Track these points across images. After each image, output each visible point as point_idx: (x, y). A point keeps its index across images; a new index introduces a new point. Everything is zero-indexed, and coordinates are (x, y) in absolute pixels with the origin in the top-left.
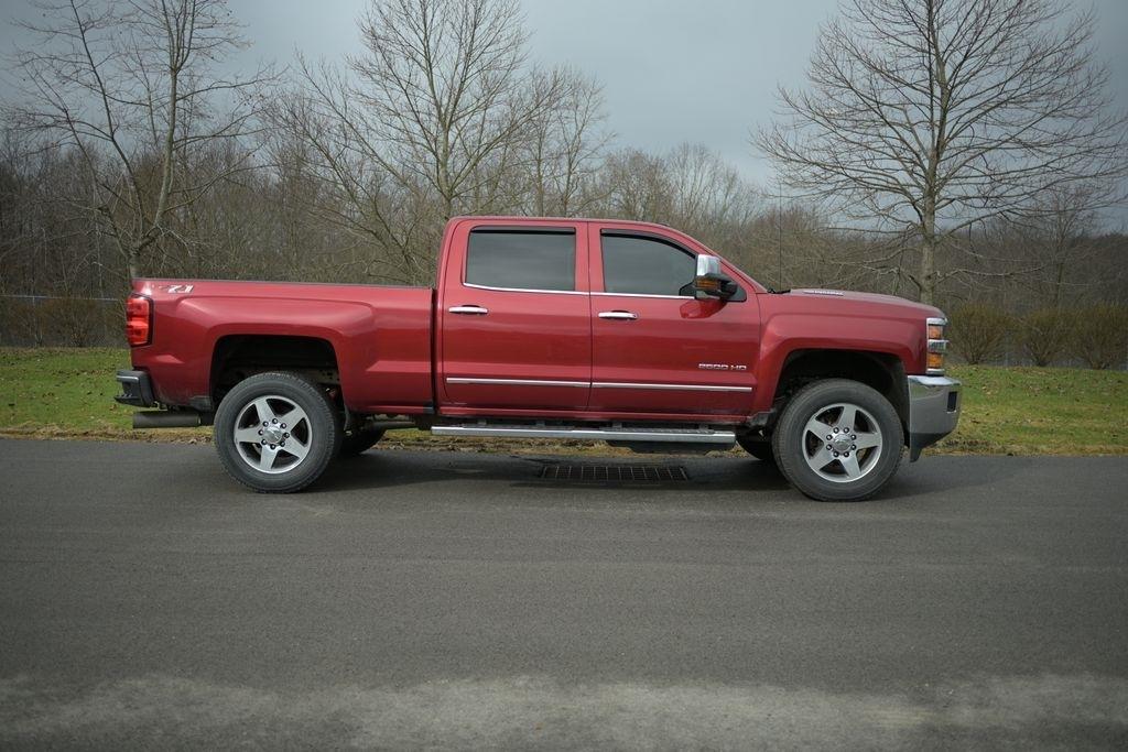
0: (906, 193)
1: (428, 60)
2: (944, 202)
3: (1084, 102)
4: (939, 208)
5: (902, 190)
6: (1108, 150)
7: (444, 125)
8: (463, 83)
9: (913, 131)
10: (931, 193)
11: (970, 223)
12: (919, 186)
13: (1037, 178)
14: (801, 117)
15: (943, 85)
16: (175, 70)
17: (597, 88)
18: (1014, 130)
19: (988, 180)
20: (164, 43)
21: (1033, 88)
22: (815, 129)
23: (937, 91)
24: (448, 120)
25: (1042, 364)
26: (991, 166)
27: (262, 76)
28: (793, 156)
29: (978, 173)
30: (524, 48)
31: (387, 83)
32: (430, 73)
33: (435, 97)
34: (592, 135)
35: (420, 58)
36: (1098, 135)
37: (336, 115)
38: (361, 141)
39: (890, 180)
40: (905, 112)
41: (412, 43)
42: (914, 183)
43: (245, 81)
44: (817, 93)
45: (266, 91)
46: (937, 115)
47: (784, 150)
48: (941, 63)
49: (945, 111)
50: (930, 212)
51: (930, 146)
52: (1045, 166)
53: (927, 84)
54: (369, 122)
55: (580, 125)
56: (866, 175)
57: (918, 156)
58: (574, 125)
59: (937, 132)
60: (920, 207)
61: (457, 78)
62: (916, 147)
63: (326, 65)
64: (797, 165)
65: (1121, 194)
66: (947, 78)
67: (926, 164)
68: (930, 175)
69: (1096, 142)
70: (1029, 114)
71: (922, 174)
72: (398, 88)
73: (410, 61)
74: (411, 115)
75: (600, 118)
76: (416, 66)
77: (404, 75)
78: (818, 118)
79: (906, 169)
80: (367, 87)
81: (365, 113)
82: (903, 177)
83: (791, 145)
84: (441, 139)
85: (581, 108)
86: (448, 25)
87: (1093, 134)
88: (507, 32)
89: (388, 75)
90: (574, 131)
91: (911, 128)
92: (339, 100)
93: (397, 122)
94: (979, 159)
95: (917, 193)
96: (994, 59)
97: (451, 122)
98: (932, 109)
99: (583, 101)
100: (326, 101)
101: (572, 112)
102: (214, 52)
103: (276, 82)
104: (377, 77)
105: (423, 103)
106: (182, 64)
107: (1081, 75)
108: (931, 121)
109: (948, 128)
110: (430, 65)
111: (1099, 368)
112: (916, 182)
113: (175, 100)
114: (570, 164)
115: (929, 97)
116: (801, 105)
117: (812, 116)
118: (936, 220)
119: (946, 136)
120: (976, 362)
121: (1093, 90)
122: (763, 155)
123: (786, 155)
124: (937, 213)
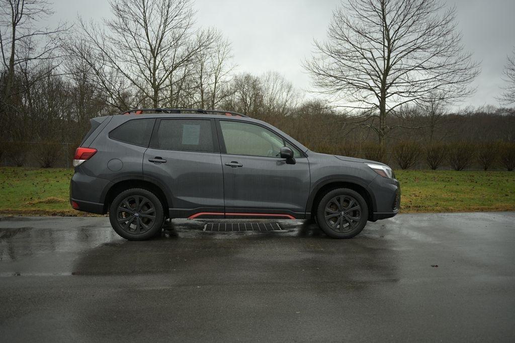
0: (373, 90)
1: (145, 22)
2: (389, 94)
3: (451, 49)
4: (387, 97)
5: (371, 89)
6: (462, 71)
7: (153, 55)
8: (163, 34)
9: (375, 61)
10: (384, 90)
11: (401, 104)
12: (379, 87)
13: (432, 83)
14: (324, 54)
15: (389, 40)
16: (14, 25)
17: (228, 43)
18: (420, 62)
19: (408, 84)
20: (9, 11)
21: (429, 42)
22: (331, 60)
23: (386, 44)
24: (156, 53)
25: (434, 168)
26: (410, 78)
27: (60, 29)
28: (322, 72)
29: (405, 82)
30: (193, 18)
31: (125, 33)
32: (146, 30)
33: (149, 41)
34: (226, 66)
35: (142, 21)
36: (459, 63)
37: (99, 49)
38: (112, 61)
39: (365, 84)
40: (372, 53)
41: (138, 14)
43: (52, 31)
44: (332, 43)
45: (62, 36)
47: (317, 68)
48: (388, 31)
49: (390, 52)
50: (383, 99)
51: (383, 69)
53: (382, 39)
54: (116, 53)
55: (221, 60)
56: (354, 82)
57: (378, 73)
58: (218, 60)
59: (386, 61)
60: (380, 97)
61: (160, 32)
62: (377, 69)
63: (94, 23)
64: (323, 76)
65: (467, 91)
66: (390, 37)
67: (382, 77)
68: (383, 82)
69: (457, 67)
70: (427, 54)
71: (380, 81)
72: (131, 36)
73: (137, 23)
74: (137, 50)
75: (230, 57)
76: (139, 25)
77: (133, 30)
78: (333, 55)
79: (372, 79)
80: (115, 35)
81: (114, 48)
83: (321, 67)
84: (152, 61)
85: (221, 52)
86: (156, 6)
87: (456, 63)
88: (184, 10)
89: (125, 29)
90: (217, 63)
92: (100, 41)
93: (130, 53)
94: (405, 74)
95: (378, 91)
96: (411, 29)
97: (157, 54)
98: (384, 52)
99: (222, 49)
100: (94, 41)
101: (217, 54)
102: (35, 16)
103: (68, 32)
104: (120, 30)
105: (143, 44)
106: (18, 21)
107: (449, 37)
108: (384, 57)
109: (391, 61)
110: (147, 25)
111: (458, 170)
112: (377, 85)
113: (14, 40)
114: (216, 79)
115: (383, 46)
116: (324, 48)
117: (329, 54)
118: (386, 102)
119: (390, 64)
120: (405, 168)
121: (455, 44)
122: (307, 72)
123: (318, 72)
124: (387, 99)
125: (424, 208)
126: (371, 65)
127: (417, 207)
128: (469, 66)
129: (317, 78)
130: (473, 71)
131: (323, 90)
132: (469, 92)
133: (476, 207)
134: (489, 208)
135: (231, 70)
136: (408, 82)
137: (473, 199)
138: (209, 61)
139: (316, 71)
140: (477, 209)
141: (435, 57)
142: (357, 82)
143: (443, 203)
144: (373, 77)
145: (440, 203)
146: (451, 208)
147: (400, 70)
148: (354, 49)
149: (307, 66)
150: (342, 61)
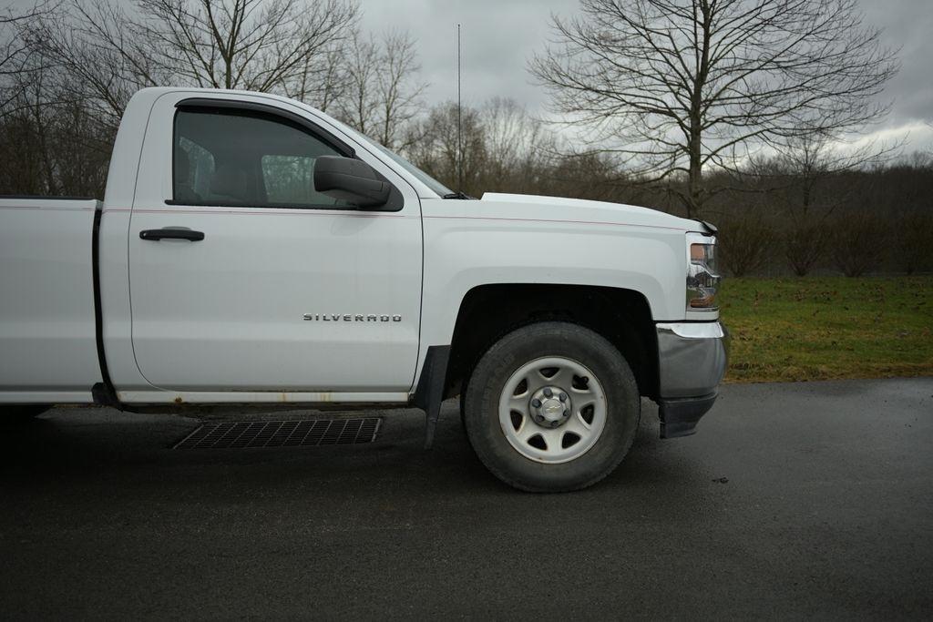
0: (674, 115)
2: (709, 123)
3: (835, 25)
4: (704, 128)
5: (670, 112)
6: (858, 69)
9: (679, 57)
11: (733, 143)
12: (686, 109)
14: (574, 45)
15: (705, 10)
17: (410, 41)
19: (747, 100)
22: (587, 55)
23: (701, 18)
25: (801, 273)
26: (752, 87)
28: (568, 82)
29: (740, 95)
34: (407, 86)
36: (852, 52)
39: (659, 104)
40: (671, 38)
42: (682, 107)
44: (588, 20)
46: (701, 38)
47: (558, 73)
49: (707, 36)
50: (695, 133)
51: (695, 70)
52: (801, 86)
53: (691, 9)
55: (396, 76)
56: (638, 100)
57: (684, 80)
58: (390, 77)
59: (701, 56)
60: (687, 128)
62: (682, 72)
64: (572, 90)
68: (695, 98)
69: (848, 60)
70: (785, 34)
71: (689, 96)
75: (414, 70)
78: (591, 45)
79: (672, 91)
82: (670, 100)
83: (565, 69)
85: (396, 61)
87: (845, 52)
90: (390, 82)
91: (677, 53)
94: (741, 80)
95: (682, 114)
97: (232, 54)
98: (695, 34)
99: (397, 54)
101: (388, 65)
103: (52, 16)
108: (696, 44)
109: (711, 52)
111: (852, 276)
112: (683, 104)
114: (388, 112)
115: (693, 22)
116: (574, 33)
117: (583, 43)
118: (703, 141)
119: (709, 59)
120: (742, 274)
121: (844, 13)
122: (538, 82)
123: (560, 81)
124: (703, 132)
125: (756, 370)
126: (668, 62)
127: (739, 367)
128: (875, 58)
129: (560, 94)
130: (883, 67)
131: (572, 117)
132: (875, 114)
133: (884, 366)
134: (915, 368)
135: (416, 94)
136: (745, 96)
137: (877, 344)
138: (373, 78)
139: (557, 79)
140: (885, 371)
141: (802, 42)
142: (642, 100)
143: (804, 355)
144: (675, 88)
145: (798, 355)
146: (823, 368)
147: (728, 71)
148: (633, 30)
149: (540, 70)
150: (610, 56)
